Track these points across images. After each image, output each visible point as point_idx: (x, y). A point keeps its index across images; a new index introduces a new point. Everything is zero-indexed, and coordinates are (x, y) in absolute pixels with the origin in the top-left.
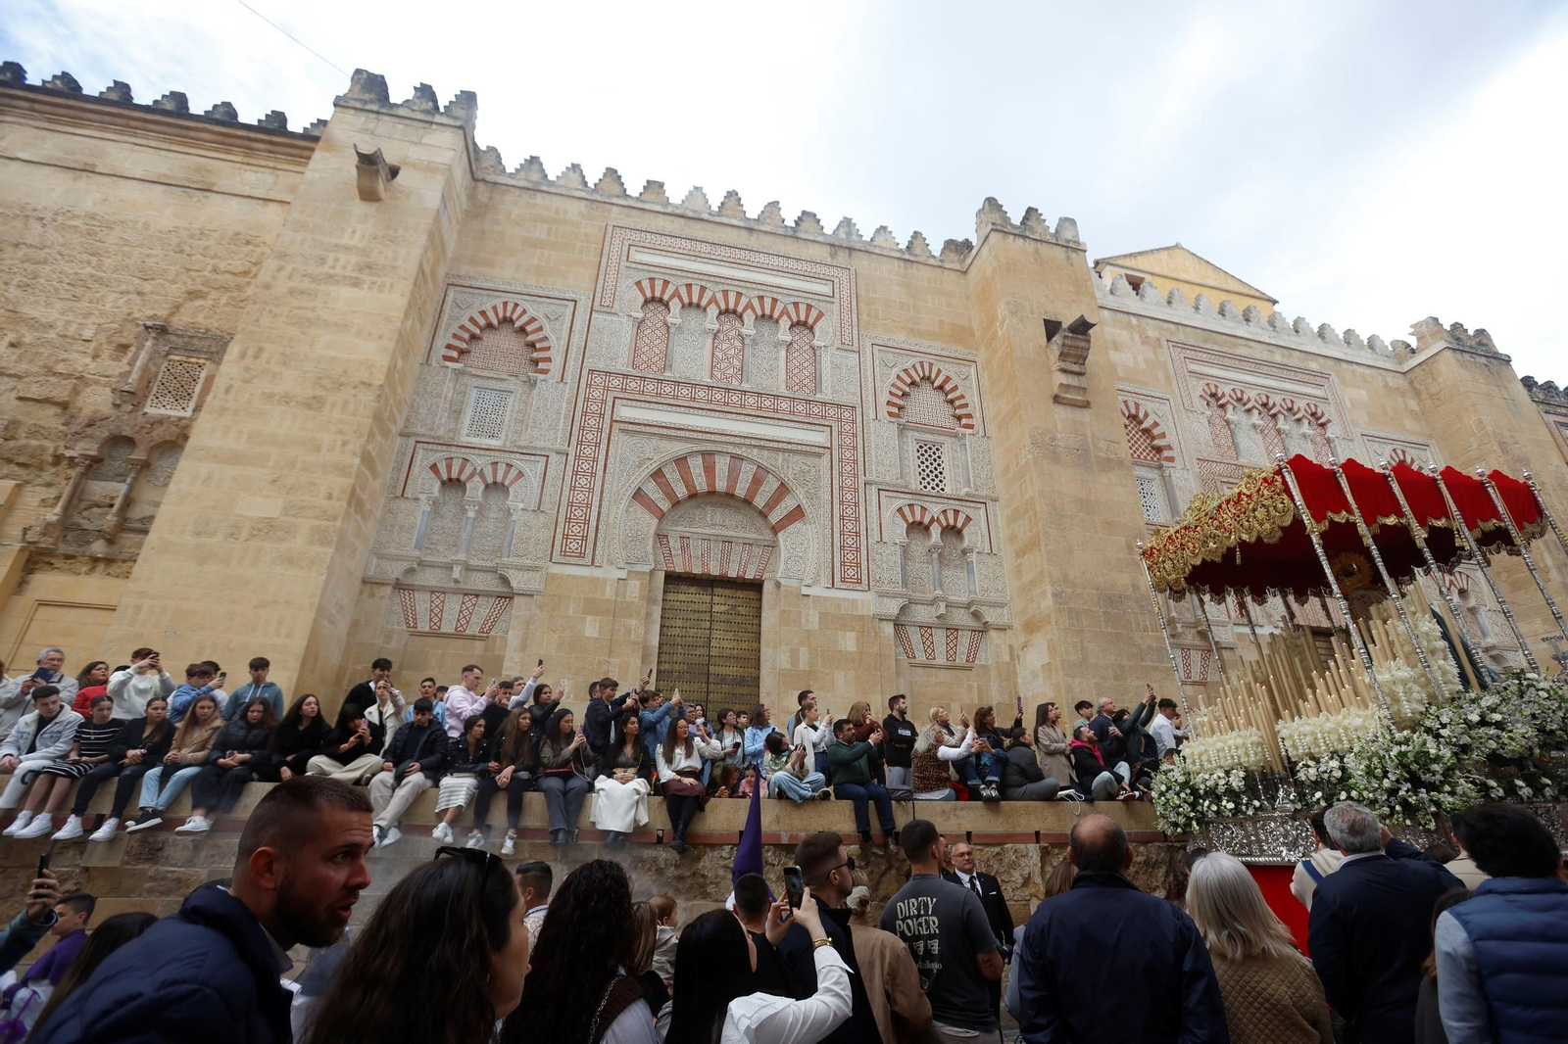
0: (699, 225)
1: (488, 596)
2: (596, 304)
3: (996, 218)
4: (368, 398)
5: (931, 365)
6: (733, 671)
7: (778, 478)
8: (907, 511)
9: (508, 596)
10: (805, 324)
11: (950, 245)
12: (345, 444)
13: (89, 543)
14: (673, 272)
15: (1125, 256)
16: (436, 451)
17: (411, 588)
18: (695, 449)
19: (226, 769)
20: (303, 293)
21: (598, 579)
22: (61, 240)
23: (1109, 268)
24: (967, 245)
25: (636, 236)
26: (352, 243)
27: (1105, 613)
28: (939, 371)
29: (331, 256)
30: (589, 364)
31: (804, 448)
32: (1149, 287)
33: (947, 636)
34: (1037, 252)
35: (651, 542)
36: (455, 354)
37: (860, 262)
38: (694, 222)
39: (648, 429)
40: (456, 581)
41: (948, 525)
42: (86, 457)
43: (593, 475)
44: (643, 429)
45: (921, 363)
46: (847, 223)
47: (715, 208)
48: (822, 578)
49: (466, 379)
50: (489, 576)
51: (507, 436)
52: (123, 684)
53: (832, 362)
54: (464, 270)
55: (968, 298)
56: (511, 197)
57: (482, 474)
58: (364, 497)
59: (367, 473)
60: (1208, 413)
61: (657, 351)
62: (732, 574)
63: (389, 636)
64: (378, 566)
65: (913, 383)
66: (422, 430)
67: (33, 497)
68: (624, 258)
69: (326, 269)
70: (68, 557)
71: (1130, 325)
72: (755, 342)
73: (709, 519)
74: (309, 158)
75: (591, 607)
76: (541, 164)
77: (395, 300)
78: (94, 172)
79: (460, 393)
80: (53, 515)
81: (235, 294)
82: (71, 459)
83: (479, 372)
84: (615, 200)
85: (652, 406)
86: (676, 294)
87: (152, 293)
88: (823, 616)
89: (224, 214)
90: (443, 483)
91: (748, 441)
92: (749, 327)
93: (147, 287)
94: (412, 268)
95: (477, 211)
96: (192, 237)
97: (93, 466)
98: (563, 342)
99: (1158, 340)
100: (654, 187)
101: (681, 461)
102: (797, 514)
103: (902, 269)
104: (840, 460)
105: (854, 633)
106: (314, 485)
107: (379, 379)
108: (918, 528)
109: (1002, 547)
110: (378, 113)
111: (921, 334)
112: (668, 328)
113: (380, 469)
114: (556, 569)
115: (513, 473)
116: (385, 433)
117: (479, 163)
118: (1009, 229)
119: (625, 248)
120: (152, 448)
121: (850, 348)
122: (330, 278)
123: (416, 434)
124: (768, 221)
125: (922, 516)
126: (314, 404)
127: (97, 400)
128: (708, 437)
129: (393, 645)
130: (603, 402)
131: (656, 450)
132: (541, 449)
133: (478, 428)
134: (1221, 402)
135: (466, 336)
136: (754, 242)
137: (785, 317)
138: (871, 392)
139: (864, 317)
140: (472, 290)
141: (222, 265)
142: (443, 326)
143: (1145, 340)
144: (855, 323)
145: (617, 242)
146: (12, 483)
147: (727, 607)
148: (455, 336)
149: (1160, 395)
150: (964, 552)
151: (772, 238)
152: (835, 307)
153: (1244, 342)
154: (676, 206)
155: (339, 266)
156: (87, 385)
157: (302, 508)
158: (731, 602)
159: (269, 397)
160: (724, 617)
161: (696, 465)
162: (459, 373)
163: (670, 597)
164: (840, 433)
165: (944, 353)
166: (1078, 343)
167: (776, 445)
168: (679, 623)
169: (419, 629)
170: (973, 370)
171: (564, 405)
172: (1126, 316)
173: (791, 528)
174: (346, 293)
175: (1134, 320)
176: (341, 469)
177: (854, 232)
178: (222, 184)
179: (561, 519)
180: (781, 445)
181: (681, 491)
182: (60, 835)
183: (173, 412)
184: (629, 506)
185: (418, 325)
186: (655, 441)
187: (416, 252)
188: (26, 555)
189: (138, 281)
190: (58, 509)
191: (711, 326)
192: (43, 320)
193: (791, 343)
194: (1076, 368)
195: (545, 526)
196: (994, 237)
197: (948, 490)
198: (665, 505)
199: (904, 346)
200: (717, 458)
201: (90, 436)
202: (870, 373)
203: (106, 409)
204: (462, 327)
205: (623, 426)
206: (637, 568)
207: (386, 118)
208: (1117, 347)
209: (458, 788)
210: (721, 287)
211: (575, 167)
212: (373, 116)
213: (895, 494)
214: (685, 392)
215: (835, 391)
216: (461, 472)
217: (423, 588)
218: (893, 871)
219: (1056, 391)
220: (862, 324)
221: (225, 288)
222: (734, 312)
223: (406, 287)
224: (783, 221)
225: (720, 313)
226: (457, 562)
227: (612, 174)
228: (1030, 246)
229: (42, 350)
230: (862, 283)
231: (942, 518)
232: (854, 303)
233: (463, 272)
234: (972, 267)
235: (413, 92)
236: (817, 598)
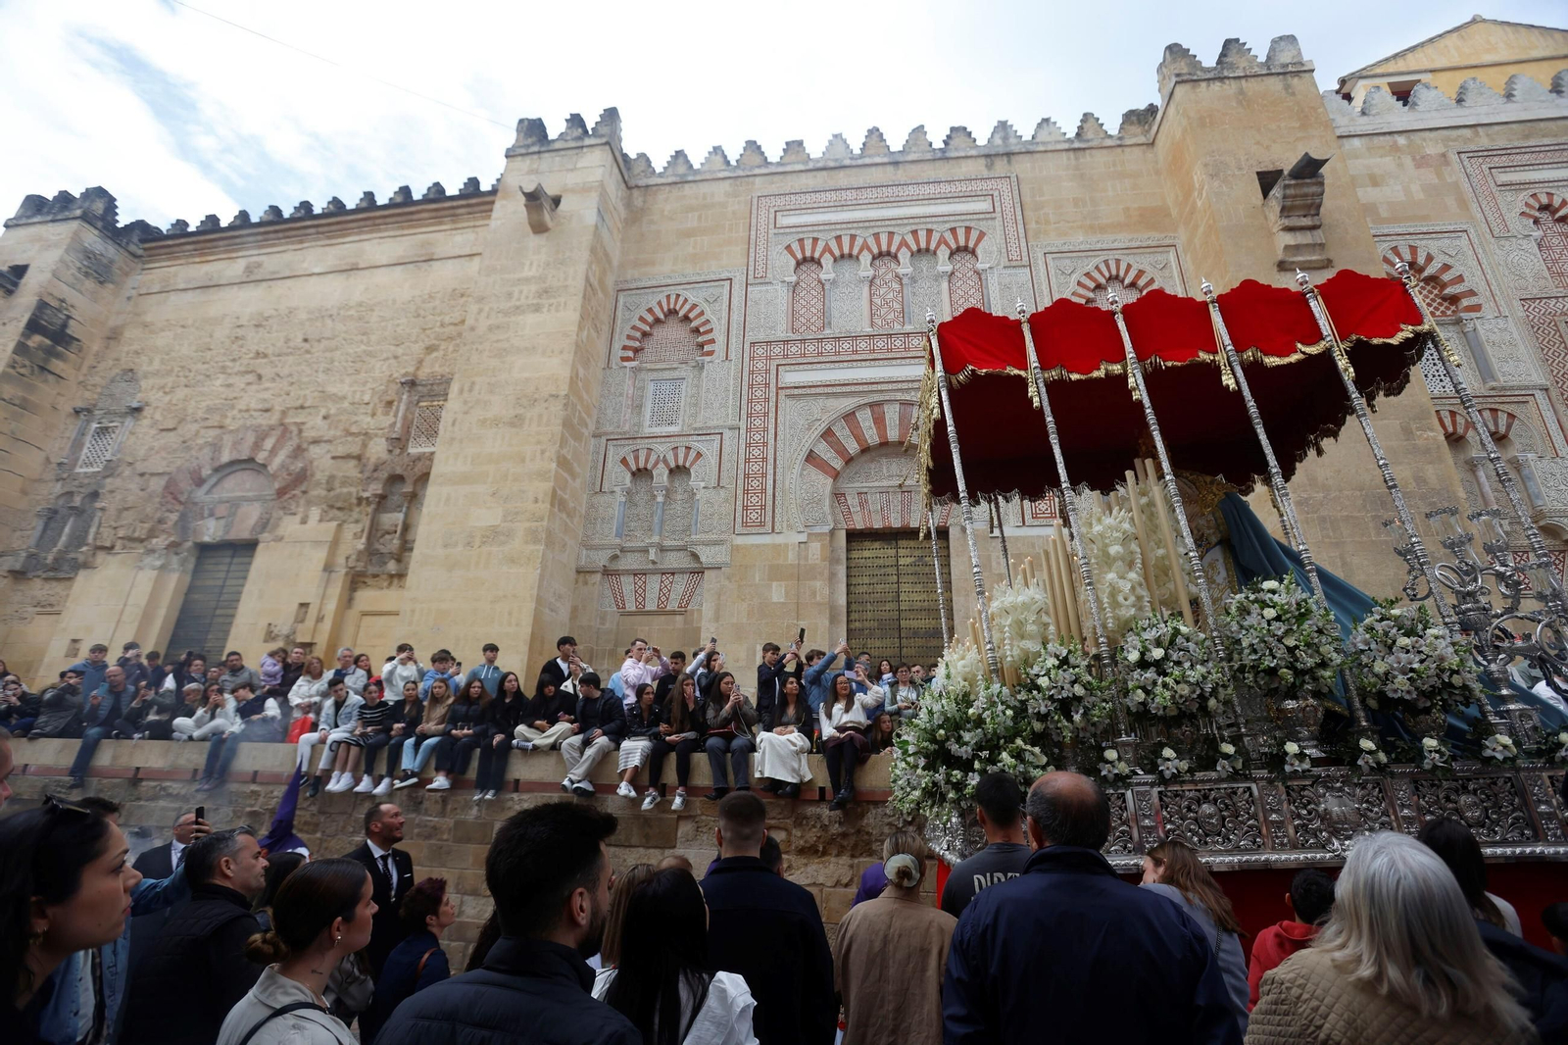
0: (842, 173)
1: (683, 573)
2: (750, 277)
3: (1183, 67)
4: (557, 409)
5: (1118, 261)
6: (923, 623)
9: (700, 572)
10: (966, 249)
11: (1131, 117)
12: (543, 452)
13: (385, 563)
14: (821, 228)
15: (1387, 60)
16: (624, 446)
17: (617, 573)
18: (862, 402)
19: (457, 739)
20: (498, 327)
21: (780, 545)
22: (344, 328)
23: (1362, 83)
24: (1152, 110)
25: (780, 202)
26: (531, 274)
27: (1375, 518)
28: (1129, 266)
29: (516, 290)
30: (749, 338)
32: (1425, 90)
34: (1241, 92)
35: (827, 502)
36: (630, 354)
37: (1023, 167)
38: (837, 172)
39: (813, 390)
40: (654, 562)
42: (375, 495)
43: (765, 444)
44: (808, 391)
45: (1106, 262)
46: (1003, 126)
47: (857, 151)
48: (1011, 516)
49: (643, 375)
50: (681, 554)
51: (684, 421)
52: (391, 673)
53: (1000, 284)
54: (630, 273)
55: (1158, 172)
56: (661, 196)
57: (665, 461)
58: (566, 497)
59: (565, 475)
60: (1538, 234)
61: (815, 311)
62: (914, 524)
63: (603, 619)
64: (588, 556)
65: (1099, 287)
66: (610, 429)
67: (350, 530)
68: (772, 226)
69: (514, 302)
70: (375, 576)
71: (1395, 148)
72: (913, 280)
73: (885, 471)
74: (491, 210)
75: (776, 573)
76: (686, 156)
77: (568, 315)
78: (358, 269)
79: (639, 389)
80: (361, 544)
81: (458, 341)
82: (367, 498)
83: (653, 366)
84: (757, 171)
85: (815, 366)
86: (827, 249)
87: (403, 355)
88: (1016, 557)
89: (444, 275)
90: (633, 474)
91: (916, 385)
92: (905, 266)
93: (400, 351)
94: (577, 284)
95: (635, 216)
96: (424, 302)
97: (382, 502)
98: (724, 321)
99: (1444, 155)
100: (794, 147)
101: (849, 417)
103: (1073, 162)
106: (524, 492)
107: (564, 390)
110: (539, 152)
111: (1103, 229)
112: (823, 285)
113: (577, 469)
114: (739, 541)
115: (692, 455)
116: (578, 437)
117: (629, 170)
118: (1201, 75)
119: (772, 216)
120: (416, 482)
121: (1019, 263)
122: (518, 310)
123: (606, 434)
124: (914, 149)
126: (517, 422)
127: (378, 449)
128: (873, 387)
129: (607, 625)
130: (767, 371)
131: (824, 410)
132: (715, 428)
133: (660, 418)
135: (638, 335)
136: (901, 175)
137: (943, 247)
139: (1032, 226)
140: (638, 291)
141: (447, 319)
142: (618, 330)
143: (1421, 162)
144: (1022, 235)
145: (763, 213)
146: (334, 524)
147: (913, 559)
148: (629, 337)
149: (1451, 228)
151: (919, 166)
152: (998, 223)
154: (817, 160)
155: (523, 297)
156: (371, 438)
157: (517, 513)
158: (917, 553)
159: (483, 422)
160: (911, 570)
161: (865, 419)
162: (636, 370)
163: (855, 554)
165: (1134, 244)
166: (1306, 190)
168: (866, 580)
169: (627, 609)
170: (1172, 256)
171: (732, 382)
172: (1388, 137)
174: (531, 319)
175: (1401, 140)
176: (542, 475)
177: (1012, 134)
178: (439, 252)
179: (740, 492)
181: (853, 447)
182: (358, 789)
183: (427, 450)
184: (803, 470)
185: (594, 335)
186: (821, 401)
187: (582, 268)
188: (350, 577)
189: (393, 348)
190: (364, 540)
191: (865, 274)
192: (340, 394)
193: (953, 273)
194: (1306, 222)
195: (726, 501)
196: (1180, 90)
198: (837, 464)
199: (1082, 247)
200: (886, 407)
201: (376, 479)
203: (385, 456)
204: (634, 328)
205: (788, 392)
206: (817, 530)
207: (547, 155)
208: (1375, 181)
209: (634, 750)
210: (872, 231)
211: (717, 150)
212: (536, 157)
214: (846, 346)
216: (647, 461)
217: (627, 572)
219: (1280, 255)
220: (1030, 234)
221: (451, 338)
222: (888, 253)
223: (576, 302)
224: (931, 144)
225: (874, 258)
226: (651, 545)
227: (753, 146)
228: (1231, 88)
229: (342, 417)
230: (1025, 190)
232: (1019, 213)
233: (629, 277)
234: (1159, 135)
235: (565, 124)
236: (1008, 539)
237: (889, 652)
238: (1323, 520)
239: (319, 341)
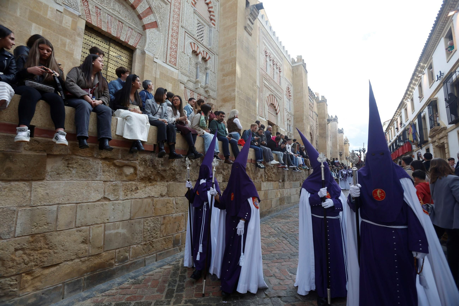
7: (149, 4)
8: (193, 45)
27: (246, 102)
41: (204, 57)
48: (162, 58)
60: (264, 56)
62: (122, 39)
88: (161, 74)
99: (259, 28)
102: (155, 25)
104: (174, 11)
105: (172, 85)
108: (195, 53)
109: (217, 72)
125: (197, 50)
134: (267, 54)
150: (206, 69)
158: (119, 53)
160: (115, 59)
166: (256, 12)
173: (152, 30)
194: (252, 21)
197: (204, 44)
206: (71, 10)
213: (190, 36)
219: (246, 25)
231: (202, 53)
236: (160, 65)
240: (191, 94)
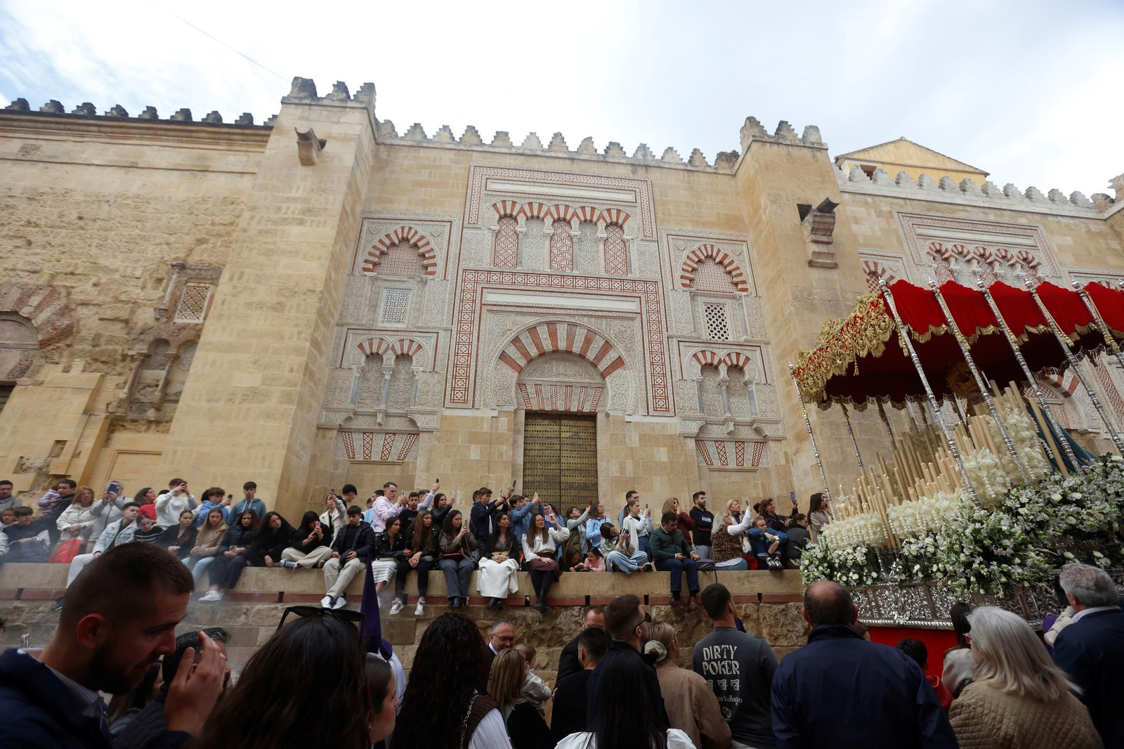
0: (535, 160)
1: (402, 434)
2: (466, 222)
3: (756, 131)
4: (313, 301)
5: (712, 246)
6: (577, 479)
7: (603, 338)
8: (700, 356)
9: (416, 434)
10: (616, 224)
11: (722, 156)
12: (299, 333)
13: (145, 411)
14: (519, 195)
15: (860, 151)
16: (361, 334)
17: (350, 431)
18: (542, 321)
19: (230, 558)
20: (267, 232)
21: (478, 418)
22: (120, 214)
23: (847, 162)
24: (735, 155)
25: (491, 172)
26: (297, 195)
27: (859, 424)
28: (719, 251)
29: (284, 206)
30: (463, 265)
31: (621, 315)
32: (880, 173)
33: (736, 447)
34: (789, 154)
35: (514, 388)
36: (370, 266)
37: (655, 175)
38: (531, 158)
39: (507, 309)
40: (380, 424)
41: (732, 364)
42: (140, 354)
43: (470, 344)
44: (504, 309)
45: (705, 246)
46: (643, 148)
47: (546, 146)
48: (640, 409)
49: (379, 283)
50: (402, 420)
51: (409, 320)
52: (165, 503)
53: (638, 250)
54: (374, 207)
55: (737, 194)
56: (402, 154)
57: (393, 349)
58: (314, 369)
59: (315, 352)
60: (935, 265)
61: (511, 253)
62: (574, 409)
63: (336, 466)
64: (327, 416)
65: (700, 261)
66: (351, 321)
67: (111, 382)
68: (483, 188)
69: (281, 215)
70: (134, 421)
71: (866, 203)
72: (580, 240)
73: (554, 370)
74: (267, 142)
75: (474, 438)
76: (422, 128)
77: (328, 231)
78: (137, 167)
79: (375, 293)
80: (123, 394)
81: (226, 239)
82: (132, 356)
83: (387, 278)
84: (475, 148)
85: (509, 292)
86: (522, 210)
87: (175, 242)
88: (643, 437)
89: (216, 185)
90: (367, 357)
91: (579, 312)
92: (575, 230)
93: (172, 239)
94: (337, 208)
95: (380, 165)
96: (197, 203)
97: (145, 360)
98: (444, 251)
99: (890, 212)
100: (502, 136)
101: (532, 330)
102: (619, 363)
103: (687, 178)
104: (649, 322)
105: (666, 448)
106: (281, 363)
107: (320, 287)
108: (710, 368)
109: (775, 378)
110: (310, 105)
111: (704, 224)
112: (518, 235)
113: (324, 349)
114: (448, 412)
115: (415, 346)
116: (327, 324)
117: (379, 132)
118: (766, 139)
119: (484, 181)
120: (180, 346)
121: (650, 239)
122: (285, 221)
123: (347, 324)
124: (585, 152)
125: (712, 359)
126: (278, 307)
127: (145, 316)
128: (551, 311)
129: (340, 471)
130: (474, 291)
131: (514, 323)
132: (433, 328)
133: (389, 316)
134: (946, 256)
135: (377, 253)
136: (575, 168)
137: (601, 221)
138: (668, 270)
139: (660, 215)
140: (380, 221)
141: (217, 220)
142: (361, 247)
143: (880, 214)
144: (653, 220)
145: (477, 178)
146: (98, 375)
147: (571, 434)
148: (370, 254)
149: (894, 255)
150: (746, 384)
151: (588, 164)
152: (638, 210)
153: (962, 208)
154: (518, 148)
155: (290, 212)
156: (139, 307)
157: (274, 379)
158: (574, 429)
159: (249, 305)
160: (569, 441)
161: (543, 332)
162: (374, 279)
163: (530, 428)
164: (647, 302)
165: (722, 237)
166: (825, 220)
167: (600, 314)
168: (538, 447)
169: (357, 459)
170: (744, 248)
171: (447, 296)
172: (862, 196)
173: (615, 374)
174: (295, 230)
175: (870, 199)
176: (297, 351)
177: (649, 154)
178: (214, 166)
179: (450, 377)
180: (604, 314)
181: (534, 352)
183: (192, 321)
184: (497, 365)
185: (344, 248)
186: (513, 317)
187: (340, 197)
188: (109, 420)
189: (166, 236)
190: (126, 390)
191: (548, 231)
192: (112, 267)
193: (607, 239)
194: (825, 239)
195: (439, 382)
196: (755, 146)
197: (731, 339)
198: (522, 362)
199: (691, 234)
200: (558, 326)
201: (142, 341)
202: (666, 256)
203: (152, 322)
204: (374, 247)
205: (489, 308)
206: (505, 409)
207: (316, 108)
208: (857, 221)
209: (383, 568)
210: (554, 203)
211: (446, 128)
212: (307, 107)
213: (691, 344)
214: (532, 280)
215: (641, 271)
216: (379, 347)
217: (358, 431)
218: (703, 624)
219: (810, 257)
220: (658, 220)
221: (219, 235)
222: (564, 220)
223: (334, 222)
224: (596, 151)
225: (554, 222)
226: (380, 411)
227: (471, 130)
228: (783, 150)
229: (112, 286)
230: (656, 191)
231: (727, 359)
232: (652, 206)
233: (373, 209)
234: (739, 171)
235: (332, 88)
236: (637, 424)
237: (551, 499)
238: (831, 423)
239: (94, 220)
240: (717, 448)
